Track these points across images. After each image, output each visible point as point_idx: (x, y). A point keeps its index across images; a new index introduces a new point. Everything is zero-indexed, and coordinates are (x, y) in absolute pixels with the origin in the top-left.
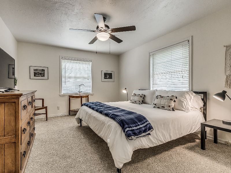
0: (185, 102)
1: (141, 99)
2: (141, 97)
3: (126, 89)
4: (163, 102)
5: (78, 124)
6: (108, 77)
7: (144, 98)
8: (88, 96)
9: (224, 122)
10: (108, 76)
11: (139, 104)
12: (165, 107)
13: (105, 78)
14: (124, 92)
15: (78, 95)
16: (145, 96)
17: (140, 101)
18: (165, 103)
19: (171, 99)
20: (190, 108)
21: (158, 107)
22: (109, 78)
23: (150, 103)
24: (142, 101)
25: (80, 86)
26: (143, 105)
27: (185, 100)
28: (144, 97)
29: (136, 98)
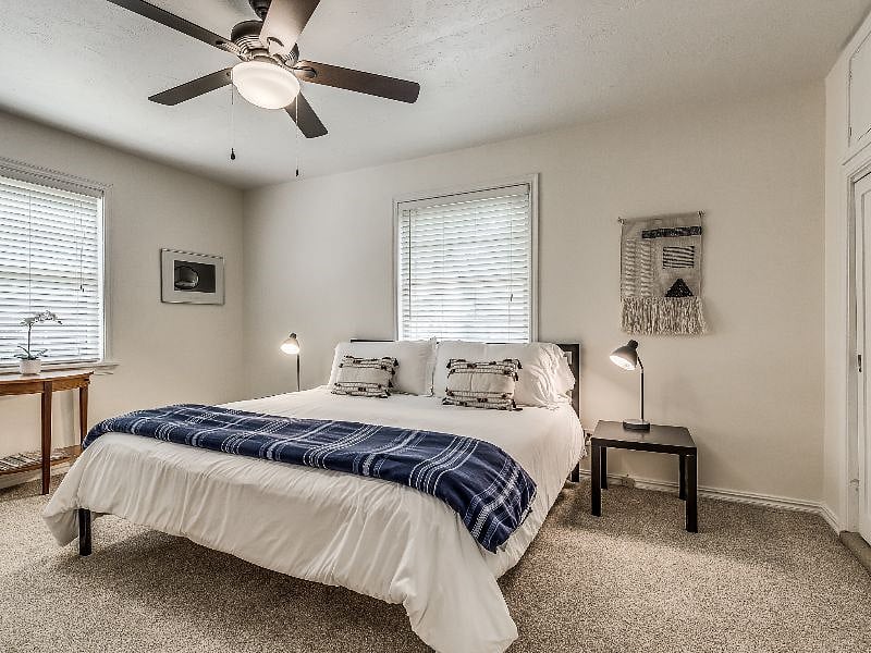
0: (541, 377)
1: (385, 377)
2: (384, 368)
3: (294, 336)
4: (480, 383)
5: (65, 541)
6: (193, 284)
7: (393, 373)
8: (85, 379)
9: (626, 426)
10: (196, 276)
11: (380, 397)
12: (489, 400)
13: (177, 287)
14: (290, 349)
15: (18, 378)
16: (396, 363)
17: (380, 386)
18: (489, 386)
19: (507, 373)
20: (556, 397)
21: (462, 404)
22: (199, 288)
23: (417, 392)
24: (390, 385)
25: (30, 323)
26: (394, 397)
27: (541, 371)
28: (392, 367)
29: (365, 376)
